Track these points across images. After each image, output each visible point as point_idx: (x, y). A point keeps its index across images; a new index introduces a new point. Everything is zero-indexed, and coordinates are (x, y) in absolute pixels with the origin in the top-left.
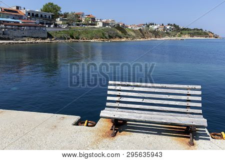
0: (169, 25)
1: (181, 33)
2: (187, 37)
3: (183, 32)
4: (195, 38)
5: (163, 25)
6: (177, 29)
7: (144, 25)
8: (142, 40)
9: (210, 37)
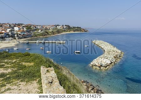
0: (66, 26)
1: (70, 30)
2: (72, 32)
3: (71, 29)
4: (76, 32)
5: (63, 25)
6: (69, 28)
7: (54, 26)
8: (53, 35)
9: (82, 31)
